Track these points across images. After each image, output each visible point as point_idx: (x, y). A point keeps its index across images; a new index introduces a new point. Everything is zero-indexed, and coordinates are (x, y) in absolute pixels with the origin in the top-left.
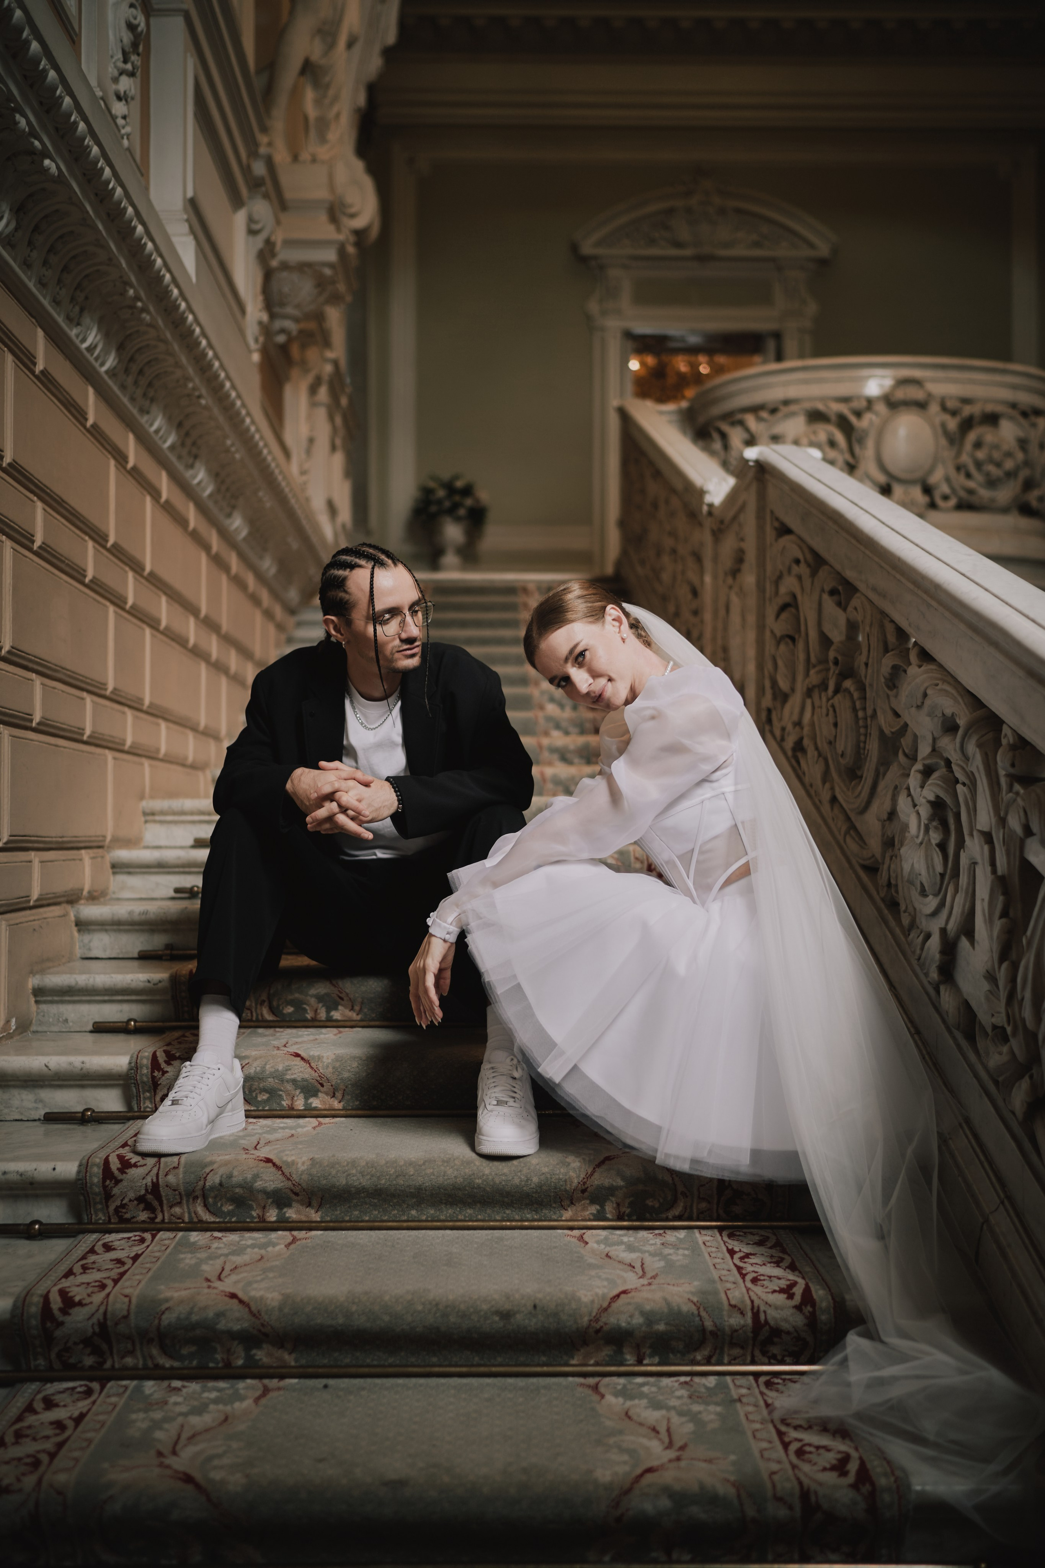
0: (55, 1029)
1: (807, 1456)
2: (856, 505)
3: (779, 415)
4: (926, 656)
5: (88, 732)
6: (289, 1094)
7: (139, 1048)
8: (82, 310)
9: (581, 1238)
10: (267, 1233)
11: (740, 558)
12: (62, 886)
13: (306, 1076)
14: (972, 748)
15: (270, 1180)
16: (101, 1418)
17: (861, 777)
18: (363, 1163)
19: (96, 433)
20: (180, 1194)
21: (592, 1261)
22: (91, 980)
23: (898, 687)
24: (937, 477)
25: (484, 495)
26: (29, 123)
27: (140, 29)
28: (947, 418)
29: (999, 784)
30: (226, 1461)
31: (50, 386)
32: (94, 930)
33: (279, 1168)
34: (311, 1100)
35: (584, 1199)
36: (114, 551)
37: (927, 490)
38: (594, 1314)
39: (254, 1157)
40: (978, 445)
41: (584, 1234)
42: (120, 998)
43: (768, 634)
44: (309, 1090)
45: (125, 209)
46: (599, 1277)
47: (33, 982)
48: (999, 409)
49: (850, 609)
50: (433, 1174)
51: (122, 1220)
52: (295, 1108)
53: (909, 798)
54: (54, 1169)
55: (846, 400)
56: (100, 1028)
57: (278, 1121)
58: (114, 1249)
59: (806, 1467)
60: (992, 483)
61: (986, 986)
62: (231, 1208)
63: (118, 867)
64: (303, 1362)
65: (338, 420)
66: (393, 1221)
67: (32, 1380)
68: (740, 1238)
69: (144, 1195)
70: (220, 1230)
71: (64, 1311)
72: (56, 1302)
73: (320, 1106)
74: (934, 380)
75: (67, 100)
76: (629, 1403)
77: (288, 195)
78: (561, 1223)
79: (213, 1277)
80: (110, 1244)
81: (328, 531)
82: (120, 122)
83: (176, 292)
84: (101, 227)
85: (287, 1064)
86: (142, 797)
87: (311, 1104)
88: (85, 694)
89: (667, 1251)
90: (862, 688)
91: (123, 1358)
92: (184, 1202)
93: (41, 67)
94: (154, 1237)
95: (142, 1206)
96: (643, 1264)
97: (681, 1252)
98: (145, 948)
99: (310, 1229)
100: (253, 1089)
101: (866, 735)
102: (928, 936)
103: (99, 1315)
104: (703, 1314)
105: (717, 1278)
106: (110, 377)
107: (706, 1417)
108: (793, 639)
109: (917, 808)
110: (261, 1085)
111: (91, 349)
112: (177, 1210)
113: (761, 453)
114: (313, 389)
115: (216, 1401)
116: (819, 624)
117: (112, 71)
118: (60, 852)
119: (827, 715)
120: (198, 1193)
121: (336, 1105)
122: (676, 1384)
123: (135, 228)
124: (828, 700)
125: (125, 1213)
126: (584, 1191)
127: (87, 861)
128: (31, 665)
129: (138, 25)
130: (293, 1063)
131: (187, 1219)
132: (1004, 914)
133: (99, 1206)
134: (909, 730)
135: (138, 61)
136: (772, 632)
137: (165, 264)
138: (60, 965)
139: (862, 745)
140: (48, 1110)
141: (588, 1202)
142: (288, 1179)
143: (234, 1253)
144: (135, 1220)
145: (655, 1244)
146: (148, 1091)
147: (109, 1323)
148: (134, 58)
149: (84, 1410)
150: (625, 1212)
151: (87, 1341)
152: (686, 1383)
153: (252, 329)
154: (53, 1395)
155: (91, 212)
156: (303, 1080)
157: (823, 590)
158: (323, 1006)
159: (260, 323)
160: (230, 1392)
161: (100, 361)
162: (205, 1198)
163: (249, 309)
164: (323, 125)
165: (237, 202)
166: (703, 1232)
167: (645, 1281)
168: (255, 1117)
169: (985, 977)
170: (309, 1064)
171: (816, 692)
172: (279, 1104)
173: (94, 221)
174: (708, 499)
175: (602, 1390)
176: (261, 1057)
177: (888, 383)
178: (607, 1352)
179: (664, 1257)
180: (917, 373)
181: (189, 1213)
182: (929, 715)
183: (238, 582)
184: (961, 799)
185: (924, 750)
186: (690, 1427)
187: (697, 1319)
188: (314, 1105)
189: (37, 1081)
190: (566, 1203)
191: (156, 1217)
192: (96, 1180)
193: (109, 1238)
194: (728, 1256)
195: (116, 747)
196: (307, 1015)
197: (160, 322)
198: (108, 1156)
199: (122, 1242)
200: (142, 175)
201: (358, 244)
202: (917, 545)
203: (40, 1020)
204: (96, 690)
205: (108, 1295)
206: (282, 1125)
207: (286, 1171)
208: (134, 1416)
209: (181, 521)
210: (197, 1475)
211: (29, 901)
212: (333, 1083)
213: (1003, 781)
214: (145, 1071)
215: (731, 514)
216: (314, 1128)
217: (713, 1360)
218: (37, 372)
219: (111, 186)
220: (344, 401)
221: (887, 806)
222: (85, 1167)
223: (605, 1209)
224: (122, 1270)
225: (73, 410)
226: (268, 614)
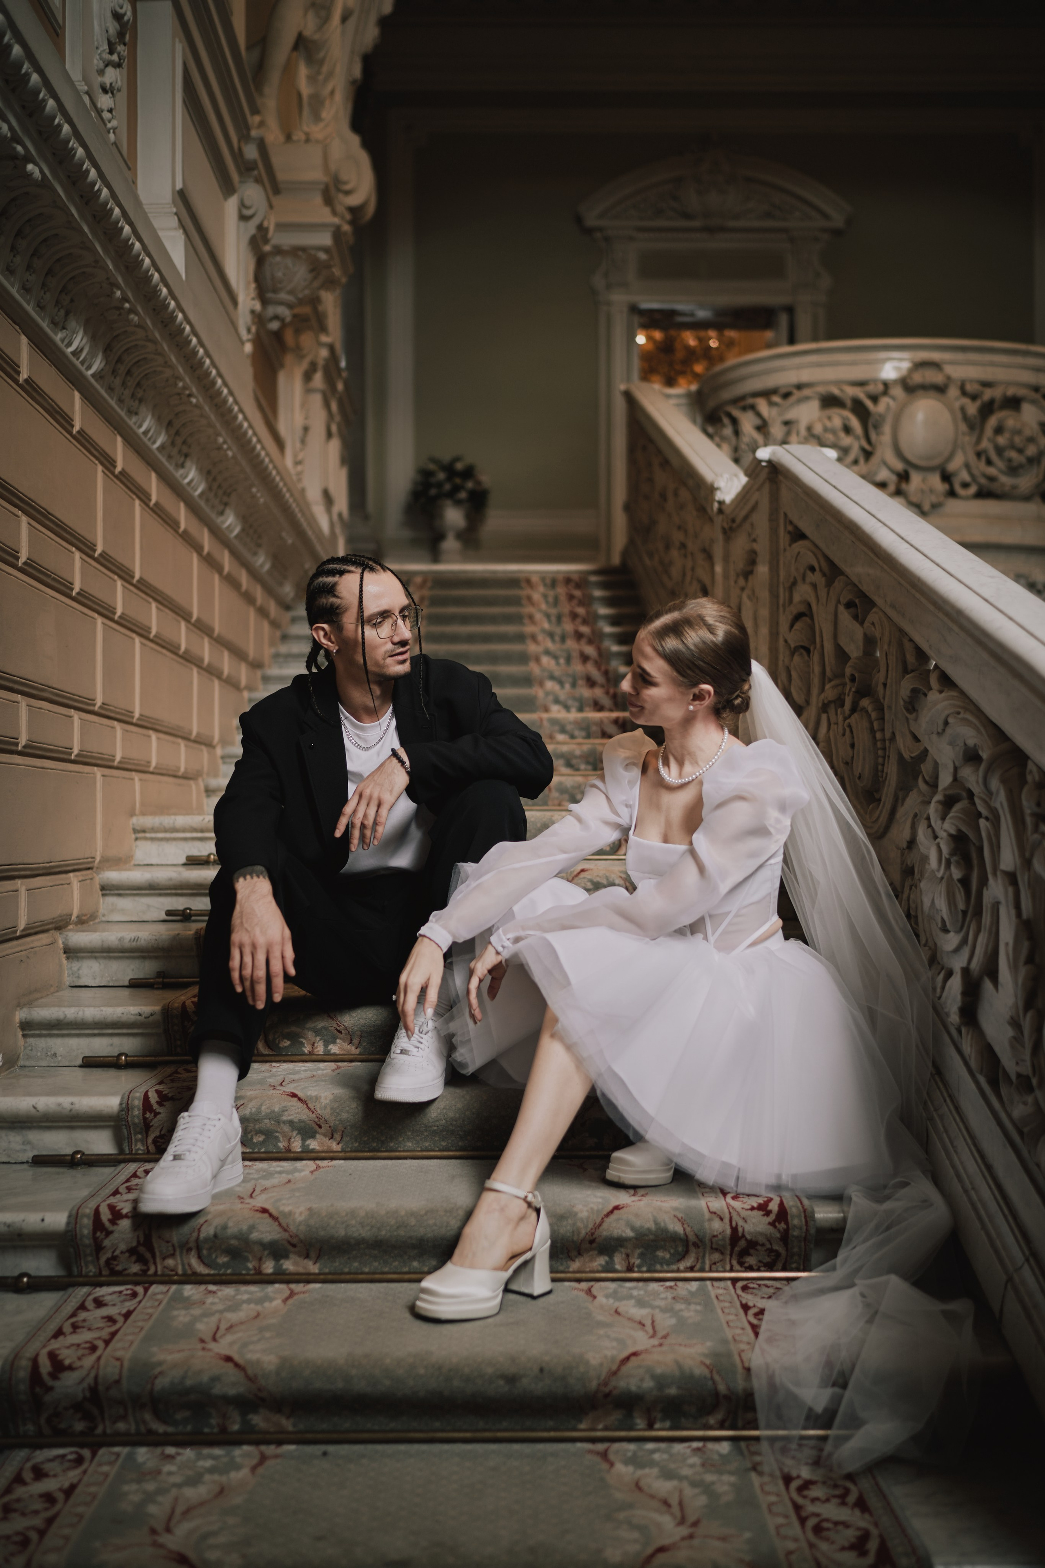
0: (44, 1063)
1: (825, 1534)
2: (874, 516)
3: (792, 399)
4: (946, 681)
5: (76, 751)
6: (285, 1136)
7: (129, 1087)
8: (67, 314)
9: (589, 1291)
10: (264, 1286)
11: (752, 560)
12: (48, 913)
13: (304, 1117)
14: (995, 783)
15: (267, 1232)
16: (93, 1489)
17: (880, 800)
18: (362, 1213)
19: (83, 440)
20: (173, 1246)
21: (600, 1318)
22: (81, 1013)
23: (917, 711)
24: (956, 464)
25: (486, 479)
26: (11, 128)
27: (126, 18)
28: (966, 401)
29: (1024, 822)
30: (222, 1539)
31: (35, 394)
32: (83, 958)
33: (275, 1218)
34: (308, 1142)
35: (593, 1249)
36: (102, 560)
37: (946, 477)
38: (603, 1377)
39: (250, 1206)
40: (999, 430)
41: (592, 1286)
42: (110, 1031)
43: (781, 642)
44: (307, 1131)
45: (112, 210)
46: (608, 1337)
47: (21, 1015)
48: (1021, 392)
49: (866, 624)
50: (435, 1224)
51: (113, 1273)
52: (293, 1150)
53: (930, 829)
54: (43, 1220)
55: (861, 384)
56: (90, 1063)
57: (274, 1164)
58: (106, 1305)
59: (824, 1546)
60: (1013, 470)
61: (1010, 1032)
62: (226, 1259)
63: (107, 889)
64: (301, 1426)
65: (334, 406)
66: (394, 1273)
67: (21, 1446)
68: (754, 1291)
69: (136, 1247)
70: (215, 1283)
71: (54, 1376)
72: (45, 1366)
73: (318, 1148)
74: (952, 363)
75: (51, 103)
76: (639, 1473)
77: (281, 176)
78: (569, 1275)
79: (208, 1337)
80: (101, 1299)
81: (324, 523)
82: (106, 115)
83: (165, 291)
84: (86, 229)
85: (283, 1104)
86: (132, 814)
87: (308, 1145)
88: (72, 712)
89: (679, 1306)
90: (880, 708)
91: (114, 1423)
92: (178, 1253)
93: (23, 71)
94: (146, 1290)
95: (134, 1258)
96: (653, 1322)
97: (693, 1307)
98: (136, 977)
99: (308, 1282)
100: (248, 1131)
101: (884, 757)
102: (950, 974)
103: (90, 1380)
104: (717, 1377)
105: (730, 1337)
106: (96, 380)
107: (722, 1488)
108: (808, 650)
109: (938, 840)
110: (257, 1127)
111: (76, 353)
112: (170, 1262)
113: (774, 453)
114: (308, 376)
115: (211, 1470)
116: (835, 636)
117: (97, 63)
118: (48, 878)
119: (844, 735)
120: (192, 1244)
121: (335, 1147)
122: (688, 1451)
123: (122, 228)
124: (845, 719)
125: (117, 1265)
126: (592, 1242)
127: (76, 885)
128: (16, 687)
129: (125, 14)
130: (290, 1104)
131: (180, 1272)
132: (1030, 960)
133: (90, 1258)
134: (929, 759)
135: (124, 51)
136: (786, 641)
137: (154, 263)
138: (48, 995)
139: (880, 767)
140: (36, 1153)
141: (596, 1252)
142: (285, 1230)
143: (229, 1309)
144: (126, 1272)
145: (666, 1298)
146: (140, 1133)
147: (101, 1388)
148: (120, 48)
149: (75, 1481)
150: (634, 1263)
151: (76, 1407)
152: (698, 1449)
153: (243, 319)
154: (43, 1463)
155: (76, 215)
156: (300, 1121)
157: (839, 602)
158: (321, 1040)
159: (253, 312)
160: (225, 1460)
161: (85, 366)
162: (199, 1249)
163: (241, 298)
164: (317, 103)
165: (228, 188)
166: (716, 1284)
167: (655, 1342)
168: (250, 1160)
169: (1010, 1023)
170: (307, 1104)
171: (832, 706)
172: (276, 1146)
173: (79, 224)
174: (719, 496)
175: (612, 1457)
176: (256, 1098)
177: (906, 365)
178: (616, 1416)
179: (675, 1313)
180: (936, 356)
181: (183, 1265)
182: (951, 743)
183: (231, 581)
184: (984, 835)
185: (945, 779)
186: (703, 1500)
187: (710, 1383)
188: (311, 1147)
189: (25, 1122)
190: (573, 1253)
191: (148, 1269)
192: (86, 1232)
193: (102, 1292)
194: (741, 1312)
195: (106, 764)
196: (304, 1049)
197: (149, 322)
198: (98, 1206)
199: (114, 1296)
200: (129, 169)
201: (352, 223)
202: (938, 565)
203: (27, 1055)
204: (84, 706)
205: (99, 1358)
206: (278, 1169)
207: (283, 1222)
208: (126, 1488)
209: (171, 523)
210: (192, 1555)
211: (16, 932)
212: (332, 1124)
213: (1029, 820)
214: (136, 1112)
215: (743, 513)
216: (312, 1172)
217: (727, 1424)
218: (21, 381)
219: (96, 188)
220: (340, 386)
221: (906, 834)
222: (74, 1218)
223: (614, 1261)
224: (113, 1329)
225: (58, 417)
226: (262, 612)
